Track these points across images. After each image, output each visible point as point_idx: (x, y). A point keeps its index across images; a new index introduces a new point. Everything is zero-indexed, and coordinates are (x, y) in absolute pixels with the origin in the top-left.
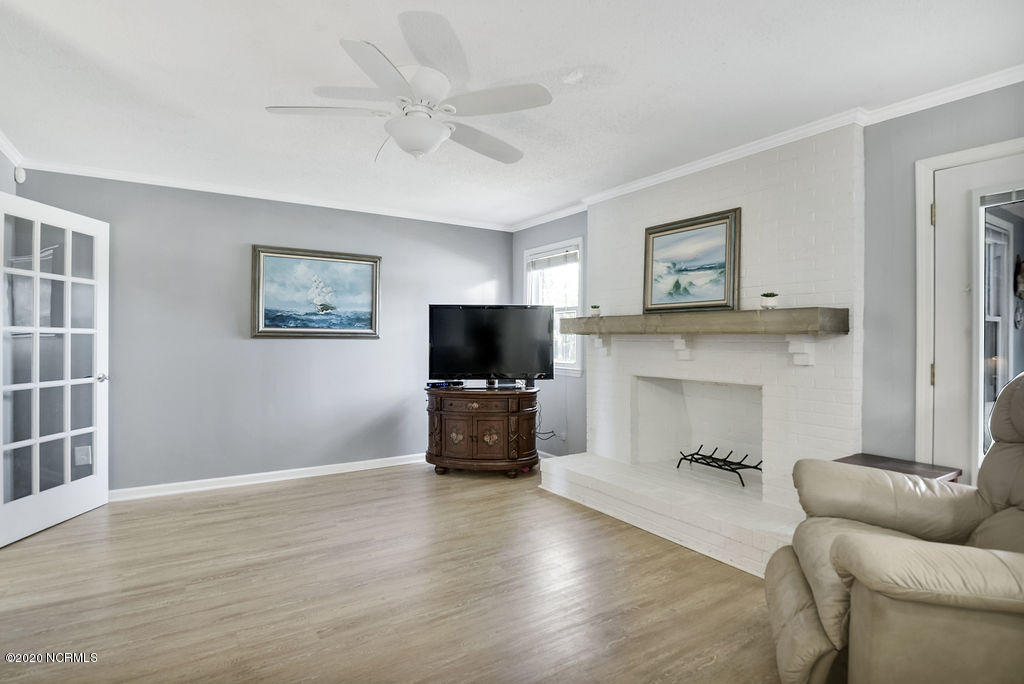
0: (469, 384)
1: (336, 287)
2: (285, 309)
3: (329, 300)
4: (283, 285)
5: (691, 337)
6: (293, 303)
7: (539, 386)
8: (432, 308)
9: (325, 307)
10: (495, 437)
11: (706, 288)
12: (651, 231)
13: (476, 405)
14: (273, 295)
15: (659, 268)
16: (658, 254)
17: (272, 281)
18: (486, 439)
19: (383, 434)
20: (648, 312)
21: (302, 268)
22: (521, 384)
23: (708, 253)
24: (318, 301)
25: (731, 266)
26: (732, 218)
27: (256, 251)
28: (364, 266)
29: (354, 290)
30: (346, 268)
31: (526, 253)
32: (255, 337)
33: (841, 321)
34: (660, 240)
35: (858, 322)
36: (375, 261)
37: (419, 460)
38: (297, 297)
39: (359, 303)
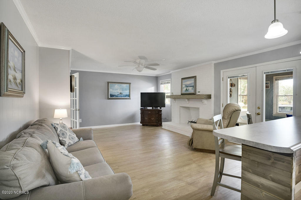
0: (149, 108)
1: (123, 89)
2: (113, 94)
3: (121, 92)
4: (113, 89)
5: (188, 99)
6: (115, 93)
7: (162, 108)
8: (141, 93)
9: (121, 93)
10: (154, 118)
11: (191, 90)
12: (182, 79)
13: (150, 112)
14: (112, 91)
15: (184, 86)
16: (184, 83)
17: (111, 88)
18: (152, 119)
19: (132, 118)
20: (182, 94)
21: (116, 86)
22: (159, 108)
23: (191, 84)
24: (119, 92)
25: (195, 86)
26: (195, 77)
27: (108, 83)
28: (128, 85)
29: (126, 90)
30: (125, 85)
31: (160, 81)
32: (108, 99)
33: (209, 97)
34: (184, 81)
35: (213, 97)
36: (130, 84)
37: (139, 123)
38: (116, 91)
39: (127, 92)
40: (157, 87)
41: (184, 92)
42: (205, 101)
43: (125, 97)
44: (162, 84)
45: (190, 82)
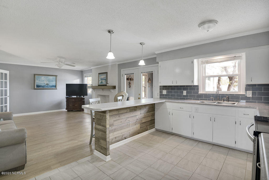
0: (74, 97)
1: (49, 81)
2: (40, 85)
3: (48, 83)
4: (39, 80)
5: (103, 89)
6: (41, 83)
7: (85, 97)
8: (67, 84)
9: (47, 84)
10: (77, 105)
11: (104, 83)
12: (99, 74)
13: (74, 100)
14: (38, 82)
15: (100, 79)
16: (100, 77)
17: (38, 80)
18: (76, 105)
19: (58, 106)
20: (99, 85)
21: (43, 78)
22: (82, 96)
23: (104, 78)
24: (46, 83)
25: (106, 80)
26: (106, 73)
27: (35, 75)
28: (54, 77)
29: (52, 81)
30: (51, 77)
31: (85, 74)
32: (35, 89)
33: (114, 87)
34: (100, 75)
35: (117, 87)
36: (56, 76)
37: (65, 110)
38: (42, 82)
39: (54, 83)
40: (82, 80)
41: (100, 84)
42: (112, 91)
43: (52, 87)
44: (85, 77)
45: (103, 76)
